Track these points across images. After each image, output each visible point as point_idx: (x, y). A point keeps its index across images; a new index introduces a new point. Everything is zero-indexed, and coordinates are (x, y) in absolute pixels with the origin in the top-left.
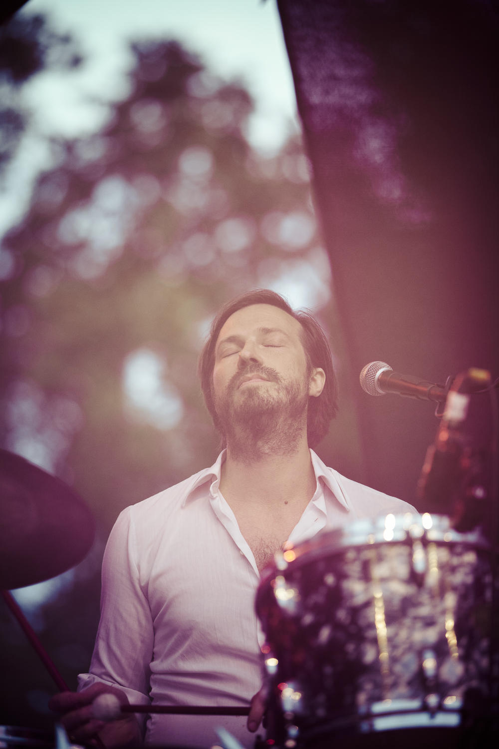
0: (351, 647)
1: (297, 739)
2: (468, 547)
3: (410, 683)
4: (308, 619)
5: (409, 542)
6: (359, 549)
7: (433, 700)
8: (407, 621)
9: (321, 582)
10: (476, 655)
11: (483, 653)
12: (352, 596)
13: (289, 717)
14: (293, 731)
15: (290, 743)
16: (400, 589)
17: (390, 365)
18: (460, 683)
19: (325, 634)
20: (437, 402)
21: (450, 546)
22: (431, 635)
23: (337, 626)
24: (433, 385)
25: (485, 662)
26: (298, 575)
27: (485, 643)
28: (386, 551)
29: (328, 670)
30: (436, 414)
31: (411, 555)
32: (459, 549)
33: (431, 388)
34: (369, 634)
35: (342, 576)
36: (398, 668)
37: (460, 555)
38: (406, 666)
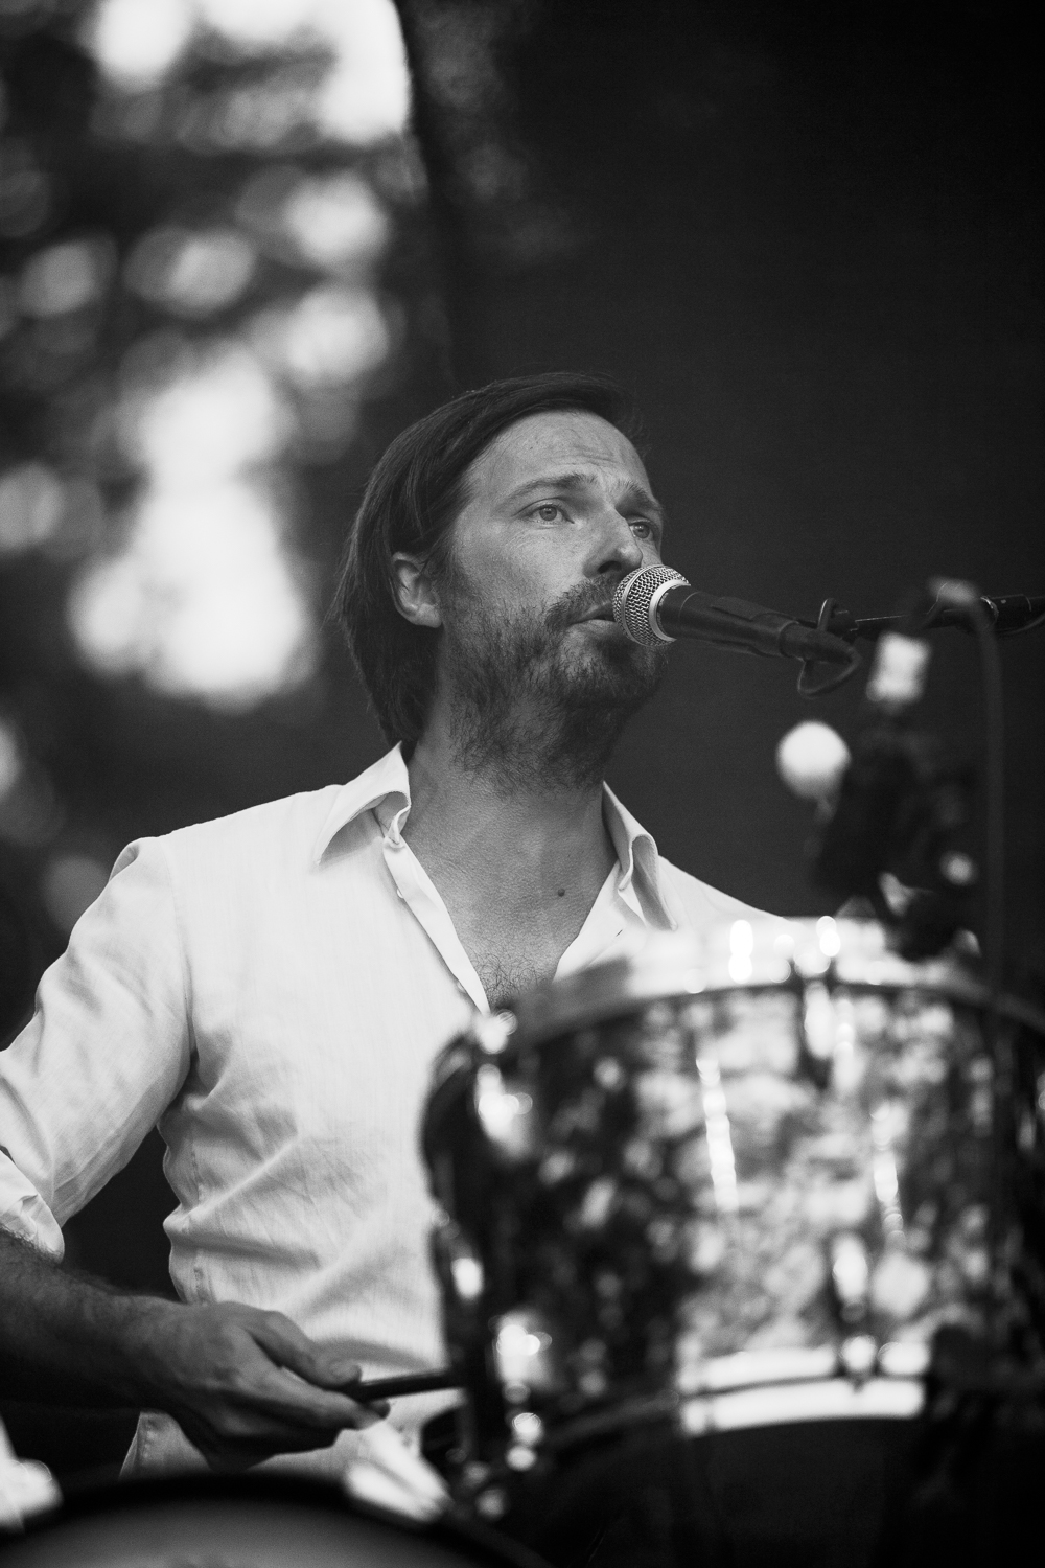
0: (662, 1233)
1: (539, 1448)
2: (932, 996)
3: (805, 1314)
4: (558, 1166)
5: (795, 986)
6: (678, 1003)
7: (859, 1352)
8: (795, 1170)
9: (588, 1078)
10: (955, 1247)
11: (972, 1243)
12: (663, 1112)
13: (516, 1398)
14: (527, 1427)
15: (521, 1458)
16: (777, 1097)
17: (683, 575)
18: (919, 1313)
19: (598, 1203)
20: (801, 659)
21: (890, 995)
22: (849, 1204)
23: (629, 1182)
24: (791, 622)
25: (975, 1264)
26: (530, 1064)
27: (974, 1220)
28: (740, 1007)
29: (608, 1285)
30: (799, 687)
31: (799, 1016)
32: (910, 1002)
33: (787, 627)
34: (704, 1200)
35: (636, 1066)
36: (775, 1280)
37: (911, 1014)
38: (794, 1274)
